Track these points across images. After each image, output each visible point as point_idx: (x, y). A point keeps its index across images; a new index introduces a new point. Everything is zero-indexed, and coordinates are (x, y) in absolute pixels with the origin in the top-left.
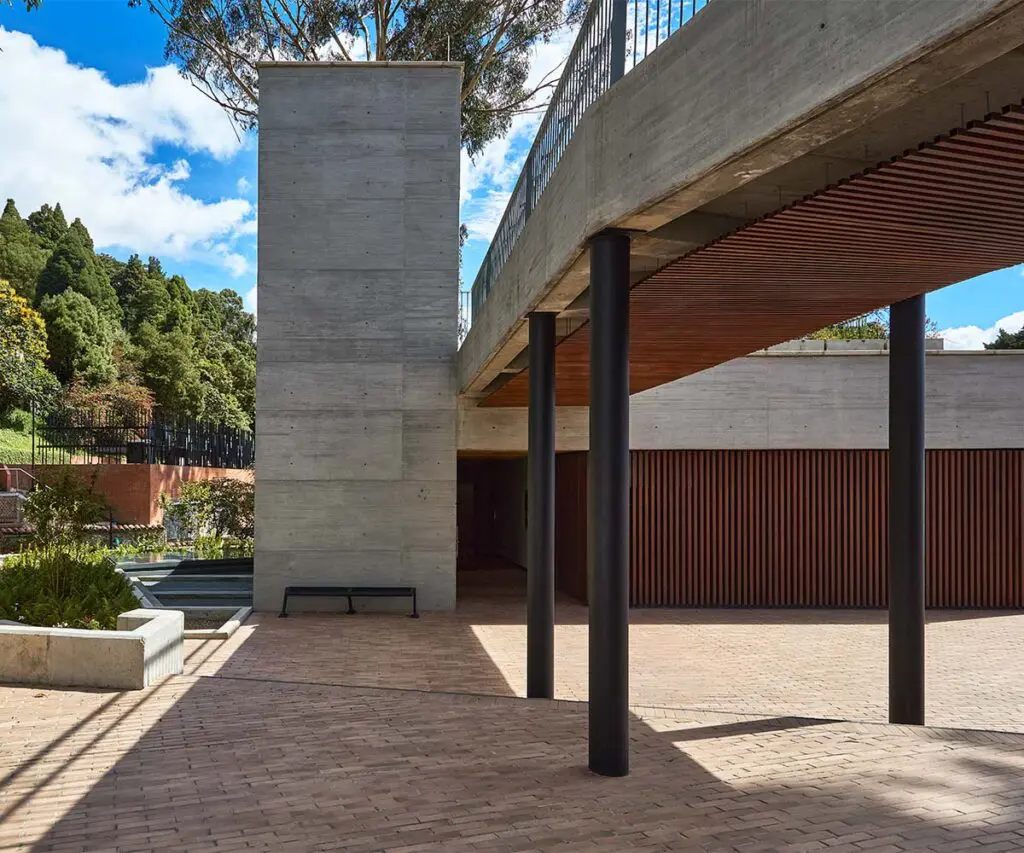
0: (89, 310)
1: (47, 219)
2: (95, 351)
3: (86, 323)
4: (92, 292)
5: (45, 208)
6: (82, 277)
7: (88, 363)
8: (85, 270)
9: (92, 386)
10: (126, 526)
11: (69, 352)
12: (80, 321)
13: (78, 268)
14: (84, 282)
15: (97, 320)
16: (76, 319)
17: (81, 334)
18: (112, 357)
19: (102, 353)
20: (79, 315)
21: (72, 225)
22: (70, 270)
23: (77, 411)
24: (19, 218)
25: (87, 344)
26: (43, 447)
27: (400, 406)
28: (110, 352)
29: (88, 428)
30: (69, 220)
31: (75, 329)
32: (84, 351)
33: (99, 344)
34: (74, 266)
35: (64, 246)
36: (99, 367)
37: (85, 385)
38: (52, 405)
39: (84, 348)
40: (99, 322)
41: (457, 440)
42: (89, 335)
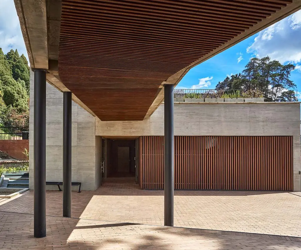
0: (19, 86)
1: (12, 54)
2: (21, 101)
3: (18, 91)
4: (27, 80)
5: (12, 51)
6: (23, 74)
7: (18, 105)
8: (25, 72)
9: (19, 112)
10: (21, 161)
11: (12, 101)
12: (16, 90)
13: (22, 71)
14: (24, 76)
15: (21, 89)
16: (14, 89)
17: (16, 95)
18: (27, 102)
19: (23, 101)
20: (15, 88)
21: (21, 56)
22: (20, 72)
23: (14, 121)
24: (3, 54)
25: (18, 98)
26: (2, 134)
27: (76, 121)
28: (26, 100)
29: (17, 127)
30: (20, 55)
31: (14, 93)
32: (17, 101)
33: (22, 98)
34: (21, 71)
35: (18, 64)
36: (22, 106)
37: (17, 112)
38: (6, 119)
39: (17, 100)
40: (22, 90)
41: (95, 132)
42: (19, 95)
